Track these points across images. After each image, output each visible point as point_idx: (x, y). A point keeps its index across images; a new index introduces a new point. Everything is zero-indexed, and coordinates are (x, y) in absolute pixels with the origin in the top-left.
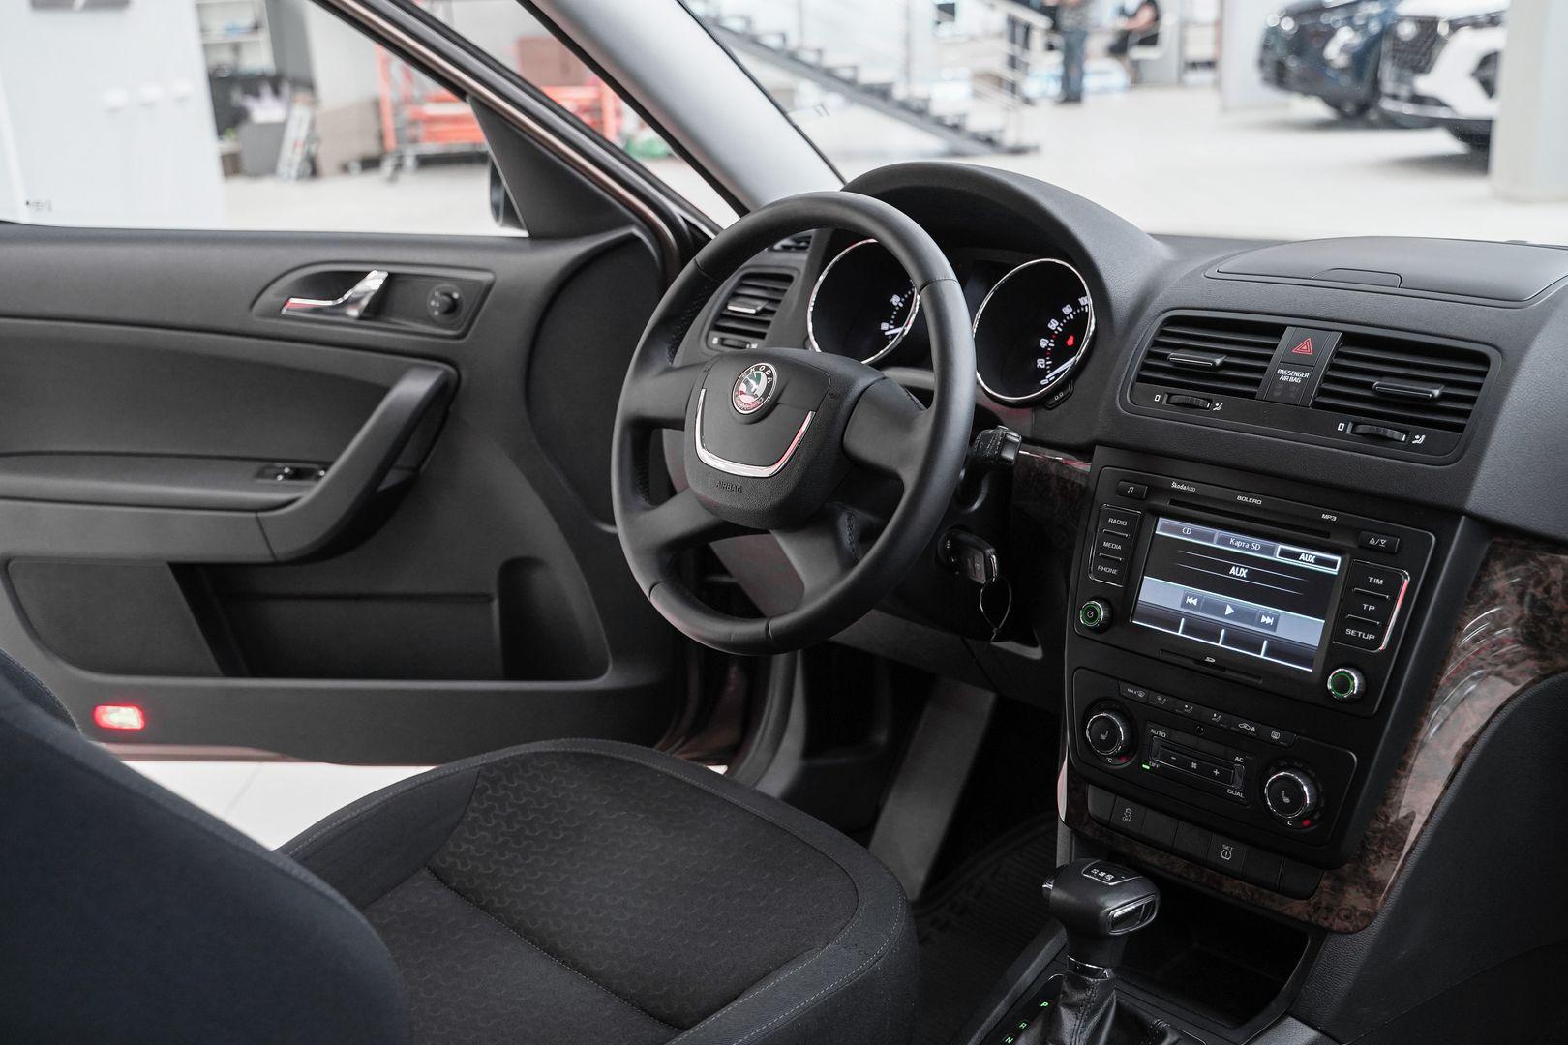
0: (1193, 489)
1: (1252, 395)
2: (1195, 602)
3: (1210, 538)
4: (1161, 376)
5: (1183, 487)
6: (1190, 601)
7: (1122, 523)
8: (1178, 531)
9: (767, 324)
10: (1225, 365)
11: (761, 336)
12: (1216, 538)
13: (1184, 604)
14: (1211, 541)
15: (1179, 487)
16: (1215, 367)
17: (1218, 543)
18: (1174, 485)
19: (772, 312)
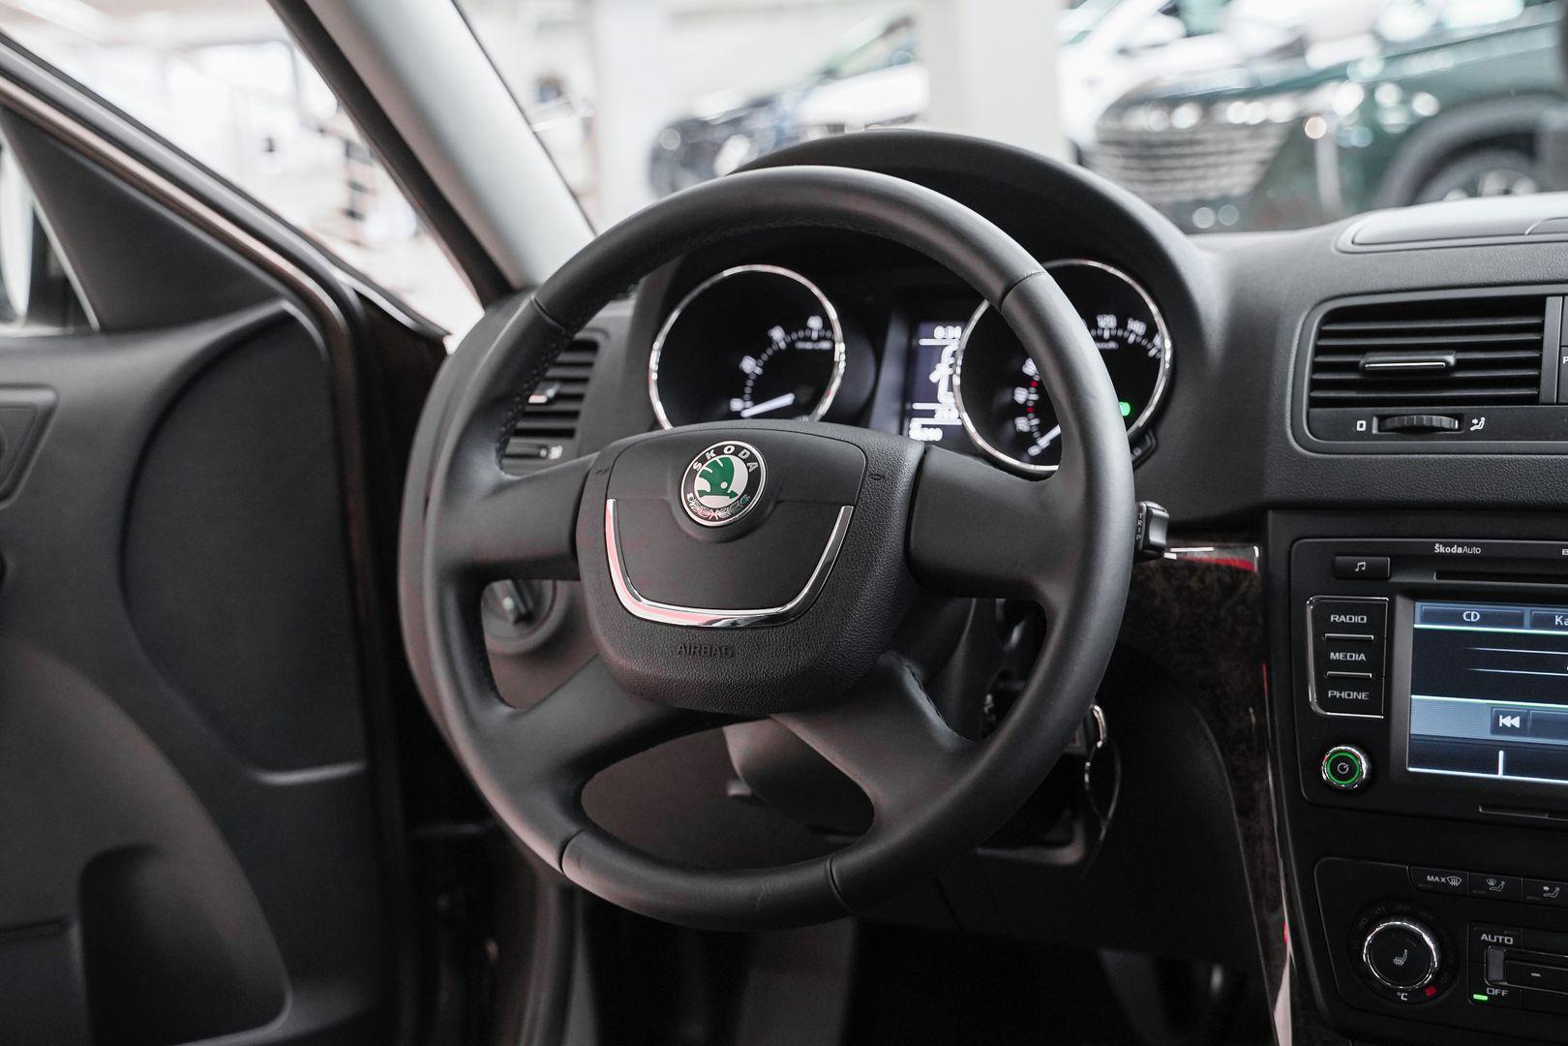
0: (1476, 551)
1: (1533, 400)
2: (1516, 722)
3: (1518, 622)
4: (1353, 394)
5: (1456, 550)
6: (1507, 721)
7: (1356, 619)
8: (1457, 618)
9: (574, 415)
10: (1461, 365)
11: (569, 434)
12: (1527, 620)
13: (1496, 728)
14: (1520, 625)
15: (1448, 550)
16: (1448, 368)
17: (1533, 627)
18: (1439, 549)
19: (579, 397)
